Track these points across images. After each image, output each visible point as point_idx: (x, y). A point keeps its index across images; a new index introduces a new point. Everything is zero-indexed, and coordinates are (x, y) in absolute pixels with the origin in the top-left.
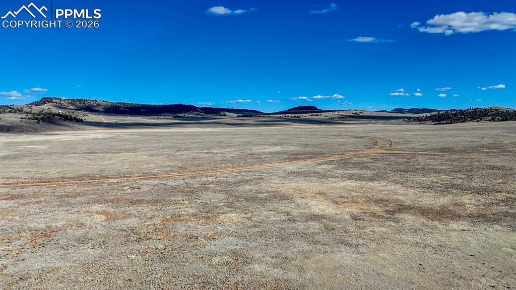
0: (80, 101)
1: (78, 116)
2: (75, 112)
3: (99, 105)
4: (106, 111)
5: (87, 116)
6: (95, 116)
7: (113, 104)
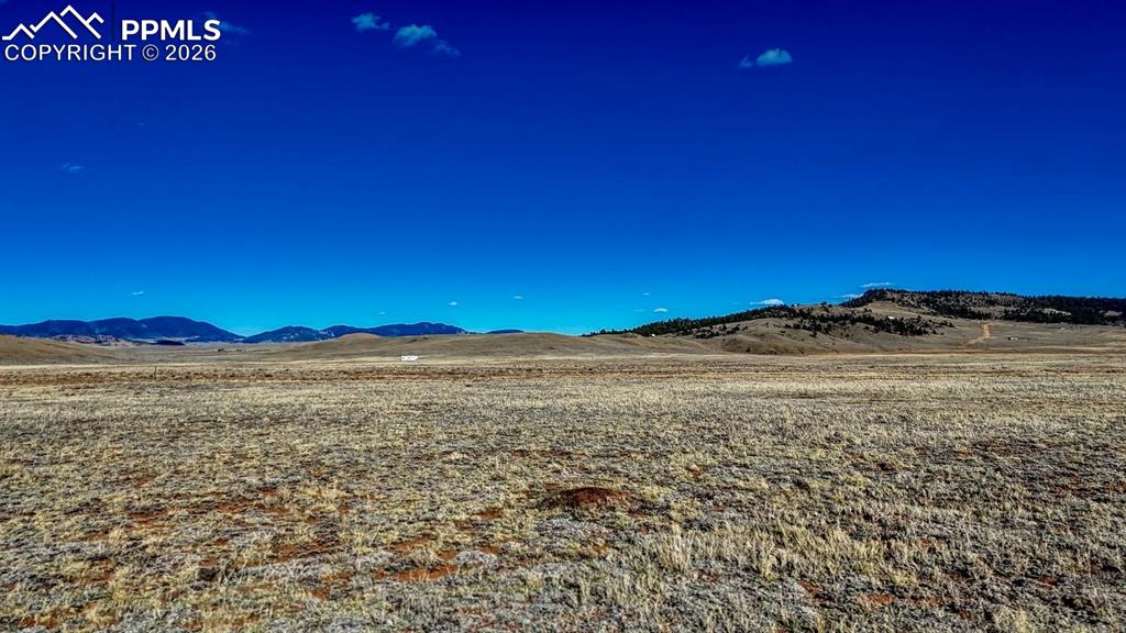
0: (946, 294)
1: (927, 325)
2: (923, 317)
3: (992, 303)
4: (1007, 317)
5: (951, 326)
6: (970, 326)
7: (1028, 301)
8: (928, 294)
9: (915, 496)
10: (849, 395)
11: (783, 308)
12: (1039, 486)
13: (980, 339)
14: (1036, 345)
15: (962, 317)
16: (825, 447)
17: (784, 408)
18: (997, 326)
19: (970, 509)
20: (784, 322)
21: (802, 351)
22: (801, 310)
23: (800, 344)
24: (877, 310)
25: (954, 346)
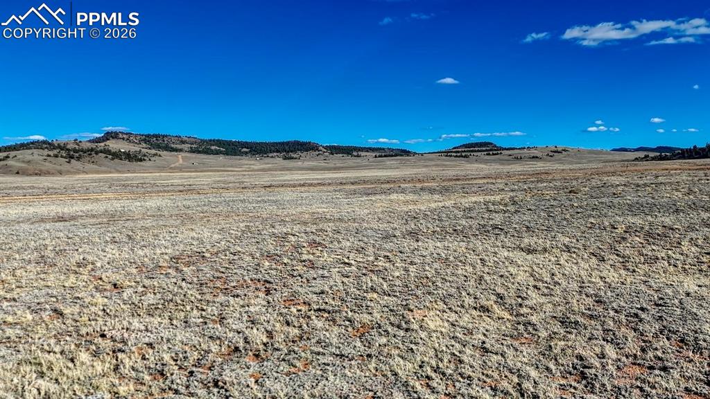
0: (157, 136)
1: (145, 156)
2: (143, 150)
3: (183, 142)
4: (192, 151)
5: (160, 156)
6: (170, 156)
7: (203, 141)
8: (146, 136)
9: (135, 310)
10: (94, 216)
11: (44, 142)
12: (205, 290)
13: (177, 164)
14: (207, 167)
15: (166, 150)
16: (76, 273)
17: (46, 234)
18: (186, 156)
19: (167, 314)
20: (46, 152)
21: (60, 173)
22: (58, 144)
23: (59, 168)
24: (113, 145)
25: (162, 168)
